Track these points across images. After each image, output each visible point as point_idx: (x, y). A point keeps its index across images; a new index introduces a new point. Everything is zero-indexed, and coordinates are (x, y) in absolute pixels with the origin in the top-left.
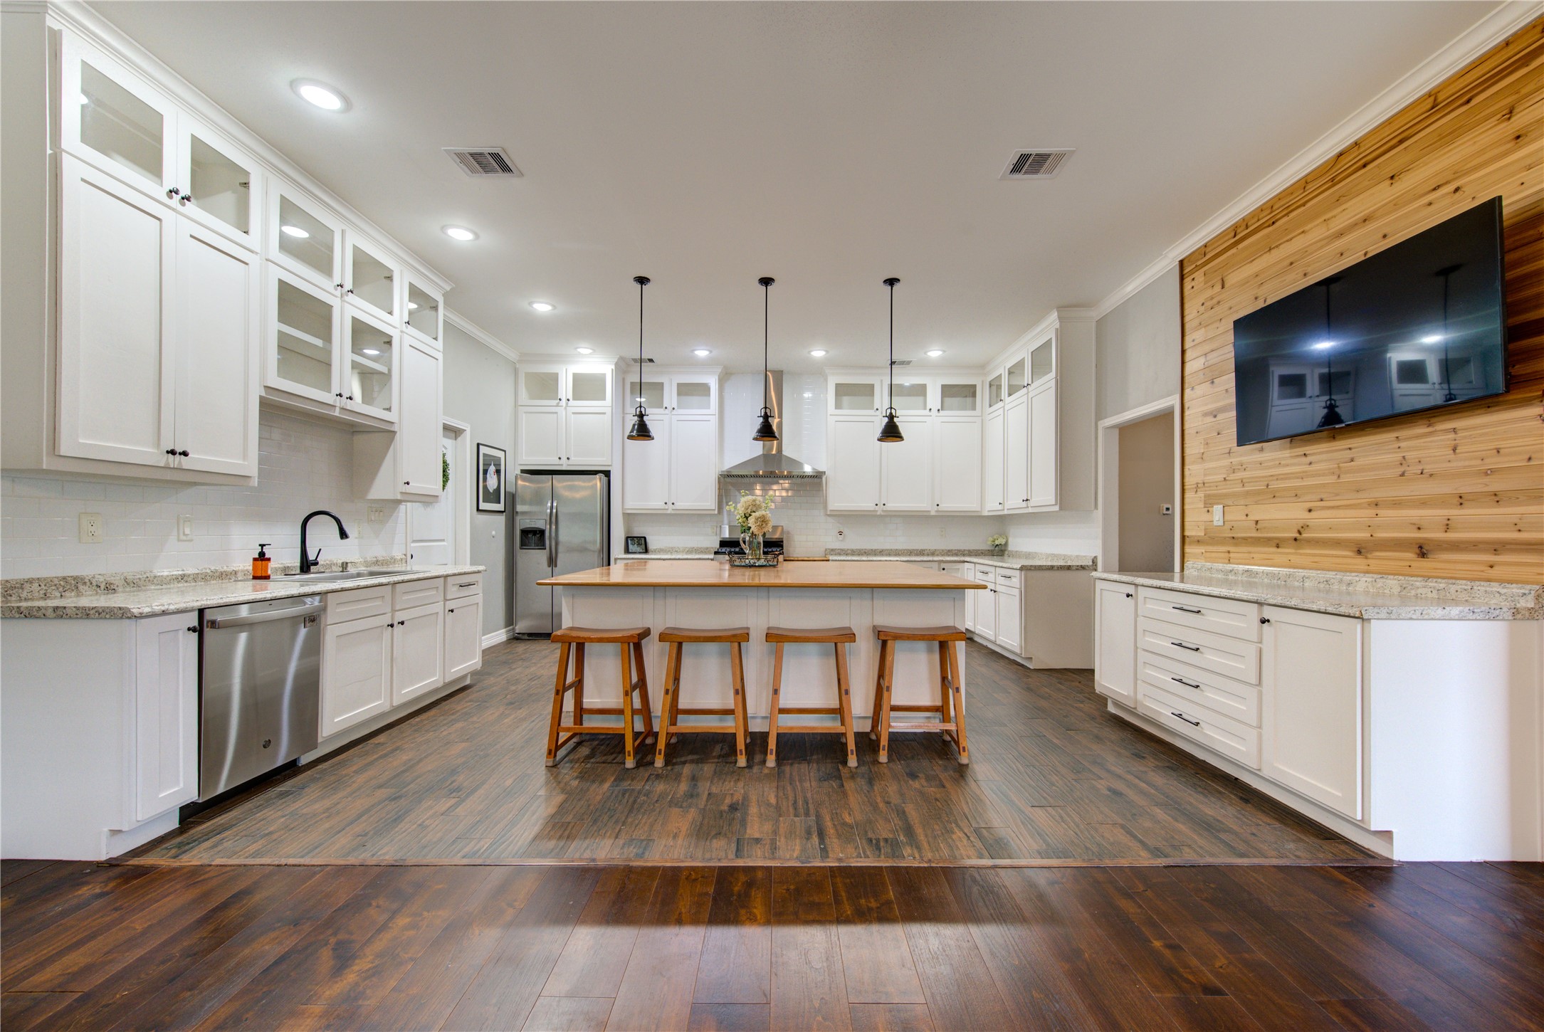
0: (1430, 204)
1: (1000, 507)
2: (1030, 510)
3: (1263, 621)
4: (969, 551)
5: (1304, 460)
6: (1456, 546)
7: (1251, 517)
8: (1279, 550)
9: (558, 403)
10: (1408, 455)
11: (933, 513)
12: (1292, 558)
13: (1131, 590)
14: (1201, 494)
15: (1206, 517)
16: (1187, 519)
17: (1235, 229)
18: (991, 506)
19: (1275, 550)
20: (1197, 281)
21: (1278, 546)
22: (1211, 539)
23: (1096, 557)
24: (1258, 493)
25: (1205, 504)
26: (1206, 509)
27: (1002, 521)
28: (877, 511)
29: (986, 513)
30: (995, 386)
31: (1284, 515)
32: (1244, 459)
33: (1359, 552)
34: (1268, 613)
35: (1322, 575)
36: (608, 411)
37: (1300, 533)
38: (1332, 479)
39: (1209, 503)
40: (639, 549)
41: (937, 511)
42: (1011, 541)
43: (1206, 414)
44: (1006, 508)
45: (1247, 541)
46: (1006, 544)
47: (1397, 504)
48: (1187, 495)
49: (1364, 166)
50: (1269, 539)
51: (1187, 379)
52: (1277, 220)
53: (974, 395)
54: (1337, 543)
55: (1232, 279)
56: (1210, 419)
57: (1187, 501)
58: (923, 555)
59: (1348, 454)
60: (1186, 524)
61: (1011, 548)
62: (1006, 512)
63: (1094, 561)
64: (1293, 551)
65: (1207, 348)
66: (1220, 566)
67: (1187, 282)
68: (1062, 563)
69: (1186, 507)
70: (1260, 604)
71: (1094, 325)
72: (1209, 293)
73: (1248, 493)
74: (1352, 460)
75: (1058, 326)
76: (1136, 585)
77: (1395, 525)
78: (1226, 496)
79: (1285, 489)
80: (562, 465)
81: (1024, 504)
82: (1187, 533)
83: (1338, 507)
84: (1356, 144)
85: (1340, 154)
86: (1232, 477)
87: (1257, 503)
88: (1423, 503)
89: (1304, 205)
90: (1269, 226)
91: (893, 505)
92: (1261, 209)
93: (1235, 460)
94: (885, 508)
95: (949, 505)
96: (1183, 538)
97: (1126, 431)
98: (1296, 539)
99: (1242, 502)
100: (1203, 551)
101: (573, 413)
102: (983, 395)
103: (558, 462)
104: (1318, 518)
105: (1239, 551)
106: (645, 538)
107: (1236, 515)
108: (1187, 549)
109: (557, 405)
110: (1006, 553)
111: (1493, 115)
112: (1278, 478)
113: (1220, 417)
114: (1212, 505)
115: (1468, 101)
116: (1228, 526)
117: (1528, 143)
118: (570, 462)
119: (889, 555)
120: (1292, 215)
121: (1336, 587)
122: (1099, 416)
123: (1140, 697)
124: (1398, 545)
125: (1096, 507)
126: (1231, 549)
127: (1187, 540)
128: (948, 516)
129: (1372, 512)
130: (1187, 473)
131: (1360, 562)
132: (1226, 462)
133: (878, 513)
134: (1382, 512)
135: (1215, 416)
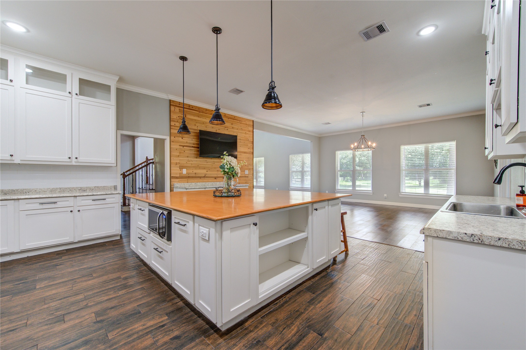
0: (225, 129)
7: (193, 172)
8: (201, 179)
14: (178, 166)
15: (180, 172)
19: (200, 179)
22: (181, 177)
24: (195, 167)
25: (179, 168)
26: (180, 170)
31: (201, 172)
32: (192, 159)
33: (215, 178)
37: (205, 176)
43: (180, 146)
45: (192, 177)
48: (172, 166)
50: (198, 177)
52: (200, 112)
54: (212, 177)
60: (172, 173)
64: (204, 179)
66: (184, 184)
67: (173, 107)
69: (172, 169)
74: (214, 163)
78: (187, 167)
79: (203, 167)
83: (212, 171)
86: (189, 162)
87: (195, 169)
89: (206, 114)
90: (198, 112)
93: (189, 159)
96: (171, 177)
98: (204, 177)
99: (192, 168)
100: (179, 180)
104: (209, 173)
105: (190, 180)
107: (190, 171)
108: (172, 180)
111: (231, 123)
112: (200, 164)
113: (185, 148)
114: (182, 168)
115: (229, 119)
116: (188, 174)
117: (233, 129)
120: (203, 114)
126: (188, 179)
130: (172, 160)
131: (215, 180)
132: (187, 159)
135: (183, 147)
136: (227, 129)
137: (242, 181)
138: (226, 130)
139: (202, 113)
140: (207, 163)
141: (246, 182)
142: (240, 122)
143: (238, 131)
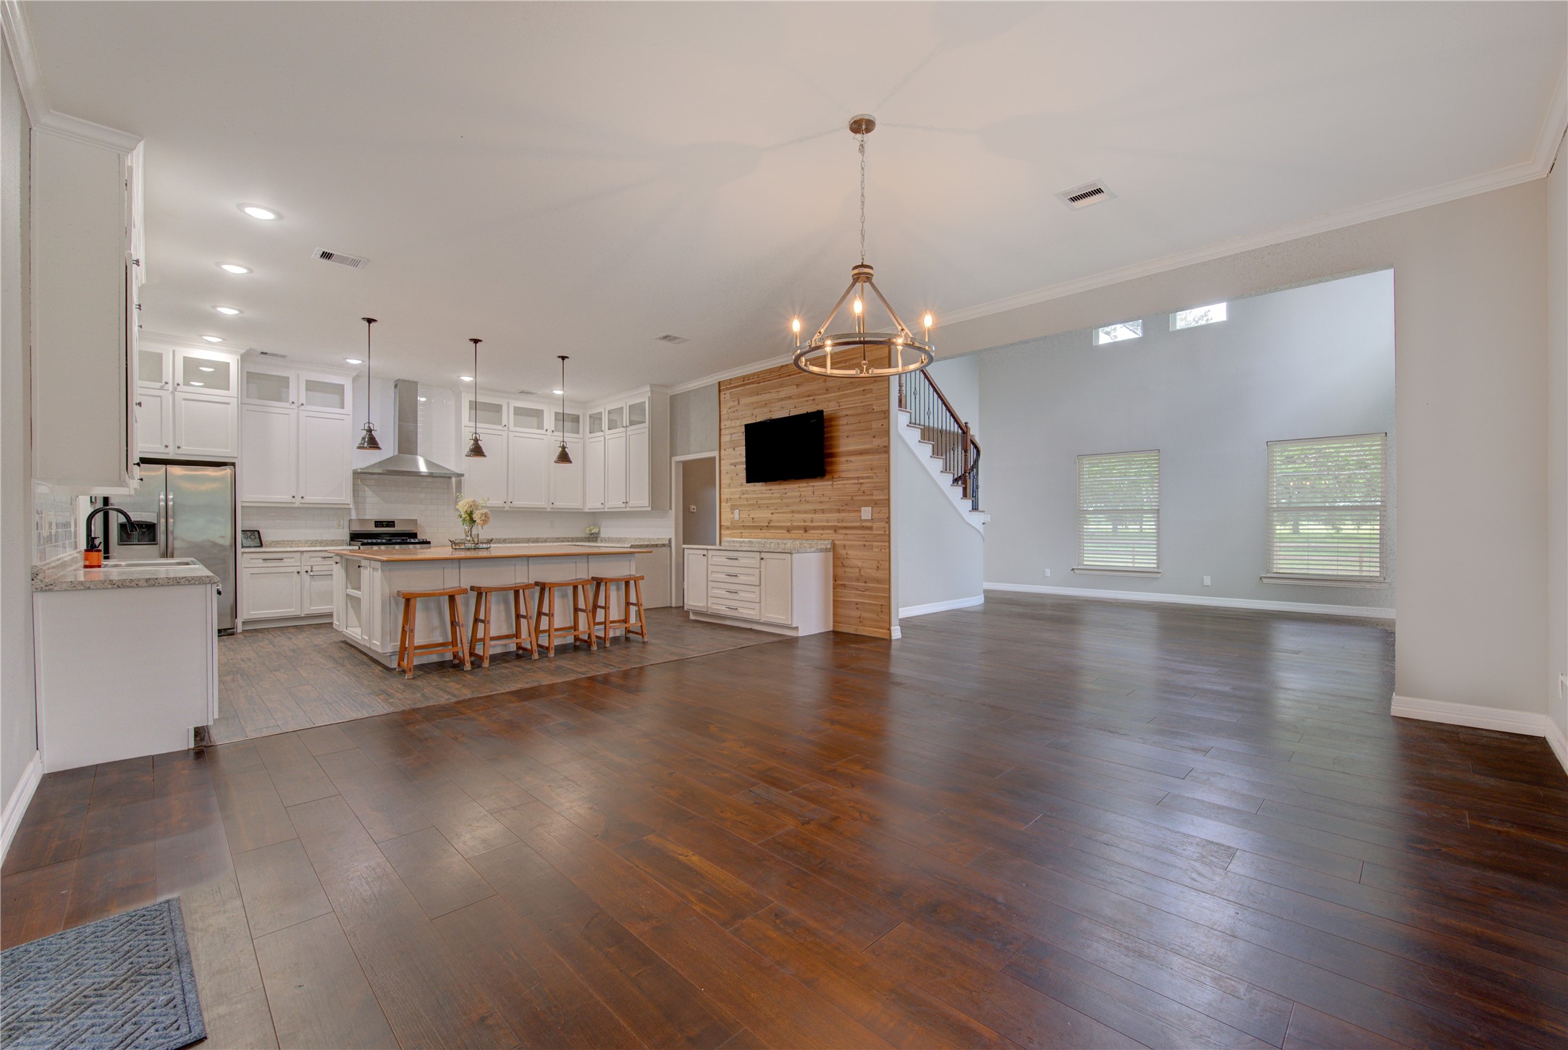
1: (602, 506)
2: (628, 509)
3: (762, 559)
4: (572, 538)
5: (770, 491)
6: (814, 528)
7: (750, 516)
8: (761, 531)
9: (163, 386)
10: (803, 494)
11: (549, 510)
12: (767, 534)
13: (705, 552)
14: (729, 504)
15: (732, 516)
16: (722, 516)
17: (744, 378)
18: (593, 504)
20: (726, 396)
21: (761, 529)
22: (733, 527)
23: (670, 539)
24: (753, 505)
25: (731, 509)
26: (732, 511)
27: (596, 516)
28: (505, 507)
29: (587, 510)
30: (596, 419)
31: (763, 515)
32: (748, 489)
33: (788, 531)
34: (763, 555)
35: (777, 541)
36: (234, 402)
37: (769, 523)
38: (779, 501)
39: (733, 508)
40: (252, 544)
41: (552, 508)
42: (602, 530)
43: (731, 464)
44: (606, 507)
45: (749, 527)
46: (599, 533)
47: (799, 512)
48: (722, 504)
49: (789, 376)
50: (758, 526)
51: (722, 444)
53: (578, 422)
54: (781, 528)
55: (743, 401)
56: (733, 467)
57: (722, 507)
58: (538, 542)
59: (784, 491)
60: (722, 519)
61: (602, 535)
62: (606, 510)
63: (670, 540)
64: (766, 531)
65: (732, 431)
66: (738, 539)
67: (722, 393)
68: (647, 543)
69: (722, 510)
70: (760, 552)
71: (669, 397)
72: (732, 404)
73: (750, 505)
75: (650, 395)
76: (708, 550)
77: (799, 519)
78: (741, 506)
79: (763, 504)
80: (168, 453)
81: (624, 505)
82: (722, 524)
83: (781, 513)
84: (787, 365)
85: (782, 366)
86: (743, 496)
87: (753, 509)
88: (806, 512)
89: (770, 380)
91: (518, 503)
92: (754, 374)
93: (744, 489)
94: (511, 505)
95: (560, 504)
96: (721, 526)
97: (686, 465)
98: (767, 526)
99: (747, 509)
100: (730, 531)
101: (184, 399)
102: (585, 424)
103: (163, 450)
104: (775, 517)
105: (746, 532)
106: (258, 532)
107: (744, 515)
108: (723, 532)
109: (162, 388)
110: (599, 539)
112: (761, 499)
113: (738, 467)
114: (734, 510)
116: (741, 520)
118: (180, 451)
119: (511, 542)
121: (781, 546)
122: (673, 454)
123: (709, 605)
124: (798, 528)
125: (671, 509)
126: (743, 531)
127: (722, 527)
128: (562, 512)
129: (791, 515)
130: (722, 493)
131: (788, 535)
132: (740, 489)
133: (506, 509)
134: (795, 515)
135: (736, 466)
136: (812, 398)
137: (853, 540)
138: (811, 402)
139: (763, 383)
140: (772, 496)
141: (865, 543)
142: (847, 364)
143: (841, 393)
